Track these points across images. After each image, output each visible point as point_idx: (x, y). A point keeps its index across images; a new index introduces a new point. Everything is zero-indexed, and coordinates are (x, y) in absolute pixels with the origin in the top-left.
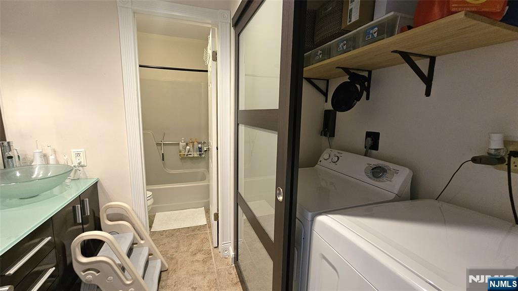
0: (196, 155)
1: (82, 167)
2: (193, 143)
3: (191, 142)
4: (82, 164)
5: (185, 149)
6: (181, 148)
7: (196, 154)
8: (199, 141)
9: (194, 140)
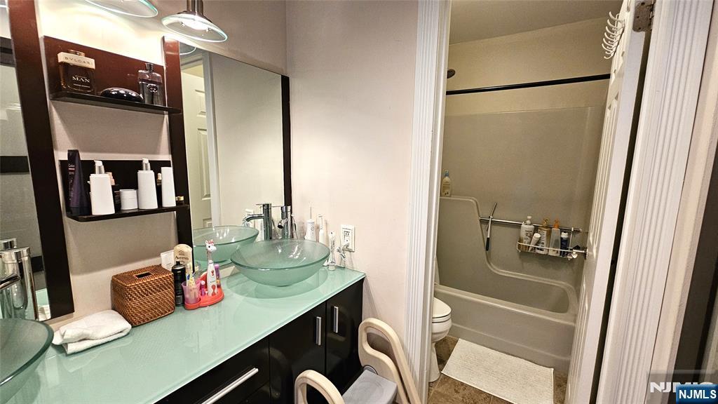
0: (551, 253)
1: (350, 252)
2: (549, 228)
3: (545, 224)
4: (350, 247)
5: (531, 237)
6: (523, 234)
7: (553, 252)
8: (564, 226)
9: (551, 223)
